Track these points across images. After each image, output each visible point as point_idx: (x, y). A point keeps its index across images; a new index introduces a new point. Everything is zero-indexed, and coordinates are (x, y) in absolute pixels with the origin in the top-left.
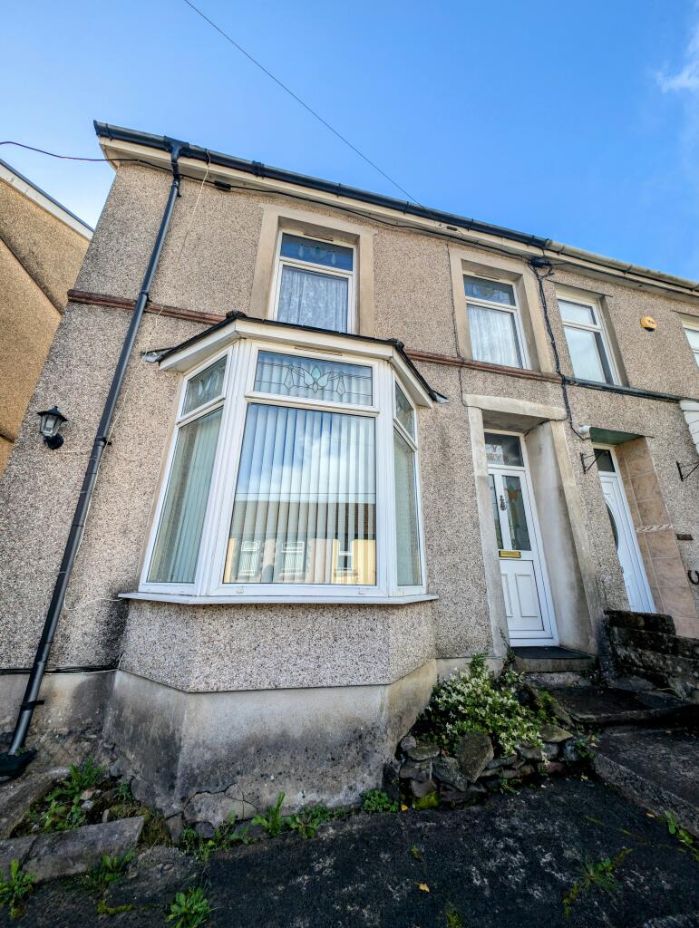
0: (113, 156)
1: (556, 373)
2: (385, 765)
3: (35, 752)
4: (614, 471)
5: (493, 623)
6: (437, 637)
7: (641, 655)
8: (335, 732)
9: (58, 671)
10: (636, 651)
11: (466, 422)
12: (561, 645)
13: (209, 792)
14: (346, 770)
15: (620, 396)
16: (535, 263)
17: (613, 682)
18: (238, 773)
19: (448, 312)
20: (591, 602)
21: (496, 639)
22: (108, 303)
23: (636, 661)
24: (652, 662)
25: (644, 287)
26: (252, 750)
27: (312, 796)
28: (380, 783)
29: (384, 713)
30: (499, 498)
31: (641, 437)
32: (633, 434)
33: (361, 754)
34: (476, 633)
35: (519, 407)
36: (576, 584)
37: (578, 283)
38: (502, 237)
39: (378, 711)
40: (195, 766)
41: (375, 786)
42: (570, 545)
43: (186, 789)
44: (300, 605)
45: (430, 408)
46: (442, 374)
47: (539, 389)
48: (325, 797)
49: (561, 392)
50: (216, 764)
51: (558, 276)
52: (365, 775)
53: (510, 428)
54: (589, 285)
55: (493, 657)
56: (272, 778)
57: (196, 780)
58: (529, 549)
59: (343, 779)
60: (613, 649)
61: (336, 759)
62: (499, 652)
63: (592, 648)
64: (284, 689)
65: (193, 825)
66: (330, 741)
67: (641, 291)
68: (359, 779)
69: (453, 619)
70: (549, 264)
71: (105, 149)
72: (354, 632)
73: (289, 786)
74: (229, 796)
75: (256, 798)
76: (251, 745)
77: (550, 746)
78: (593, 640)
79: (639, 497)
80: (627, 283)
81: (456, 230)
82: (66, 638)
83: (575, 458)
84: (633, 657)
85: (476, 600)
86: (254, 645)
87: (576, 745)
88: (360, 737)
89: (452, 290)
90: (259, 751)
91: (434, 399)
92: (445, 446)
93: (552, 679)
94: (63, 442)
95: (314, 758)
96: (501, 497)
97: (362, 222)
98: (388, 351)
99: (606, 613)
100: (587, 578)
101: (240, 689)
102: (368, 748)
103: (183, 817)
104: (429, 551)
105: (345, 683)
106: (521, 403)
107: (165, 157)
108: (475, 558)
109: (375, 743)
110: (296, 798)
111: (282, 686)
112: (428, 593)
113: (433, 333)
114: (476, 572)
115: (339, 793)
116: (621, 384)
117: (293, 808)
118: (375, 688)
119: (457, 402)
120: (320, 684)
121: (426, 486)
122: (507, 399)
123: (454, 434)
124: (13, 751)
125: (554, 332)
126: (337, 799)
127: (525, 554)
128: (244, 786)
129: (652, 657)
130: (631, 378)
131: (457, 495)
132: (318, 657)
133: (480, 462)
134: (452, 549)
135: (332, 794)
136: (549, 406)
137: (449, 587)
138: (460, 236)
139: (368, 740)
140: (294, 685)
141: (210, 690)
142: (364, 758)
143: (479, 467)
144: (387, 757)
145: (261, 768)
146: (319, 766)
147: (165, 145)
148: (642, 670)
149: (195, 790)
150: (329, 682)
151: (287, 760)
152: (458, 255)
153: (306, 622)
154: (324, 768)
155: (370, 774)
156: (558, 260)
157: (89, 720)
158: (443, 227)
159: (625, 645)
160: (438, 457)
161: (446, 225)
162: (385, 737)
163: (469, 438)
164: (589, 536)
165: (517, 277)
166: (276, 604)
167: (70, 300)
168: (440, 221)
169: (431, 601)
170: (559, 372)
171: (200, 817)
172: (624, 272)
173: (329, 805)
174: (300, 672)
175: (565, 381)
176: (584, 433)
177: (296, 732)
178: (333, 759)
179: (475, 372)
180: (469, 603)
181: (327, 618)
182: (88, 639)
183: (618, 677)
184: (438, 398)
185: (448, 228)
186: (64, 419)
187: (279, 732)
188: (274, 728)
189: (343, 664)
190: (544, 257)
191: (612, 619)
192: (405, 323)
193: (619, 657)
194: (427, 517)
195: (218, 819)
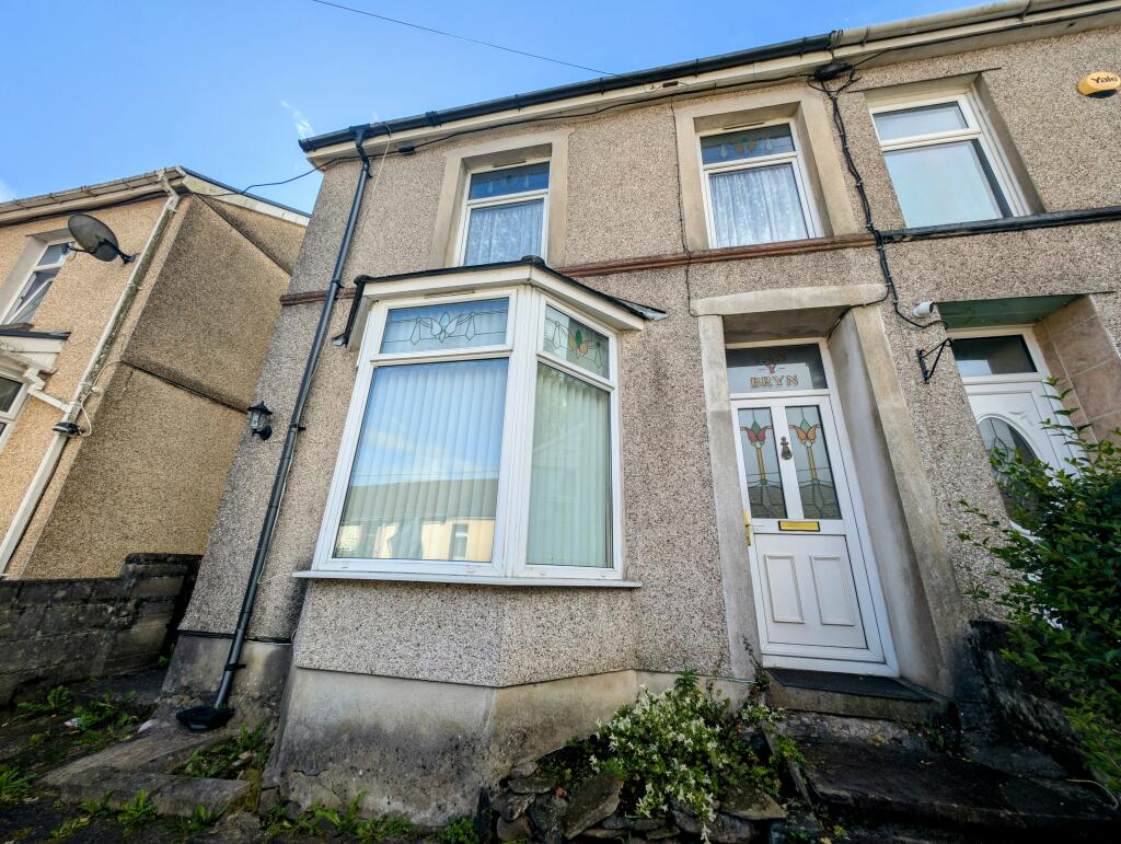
0: (319, 164)
1: (866, 231)
2: (482, 789)
3: (234, 710)
4: (1034, 369)
5: (732, 627)
6: (638, 639)
7: (1036, 707)
8: (428, 734)
9: (256, 640)
10: (1029, 699)
11: (696, 338)
12: (902, 677)
13: (303, 772)
14: (437, 784)
15: (1018, 235)
16: (820, 76)
17: (976, 751)
18: (331, 760)
19: (671, 196)
20: (939, 604)
21: (736, 652)
22: (308, 299)
23: (1031, 718)
24: (1057, 724)
25: (1080, 24)
26: (345, 737)
27: (397, 805)
28: (475, 810)
29: (488, 723)
30: (779, 441)
31: (1078, 298)
32: (1051, 296)
33: (455, 768)
34: (701, 640)
35: (790, 299)
36: (910, 572)
37: (916, 73)
38: (752, 62)
39: (481, 720)
40: (295, 743)
41: (467, 813)
42: (896, 505)
43: (286, 765)
44: (406, 583)
45: (639, 330)
46: (660, 281)
47: (830, 263)
48: (411, 810)
49: (875, 258)
50: (313, 744)
51: (870, 79)
52: (458, 796)
53: (794, 334)
54: (944, 67)
55: (730, 678)
56: (361, 773)
57: (294, 757)
58: (839, 516)
59: (432, 792)
60: (992, 692)
61: (428, 767)
62: (741, 670)
63: (944, 686)
64: (379, 676)
65: (285, 803)
66: (423, 745)
67: (1076, 33)
68: (450, 798)
69: (664, 617)
70: (850, 67)
71: (312, 161)
72: (462, 619)
73: (376, 787)
74: (319, 782)
75: (342, 791)
76: (345, 732)
77: (738, 824)
78: (944, 672)
79: (1092, 409)
80: (1038, 31)
81: (676, 84)
82: (263, 609)
83: (904, 362)
84: (1025, 711)
85: (702, 592)
86: (357, 625)
87: (787, 834)
88: (457, 747)
89: (677, 165)
90: (351, 740)
91: (644, 318)
92: (660, 377)
93: (846, 727)
94: (271, 432)
95: (403, 761)
96: (784, 439)
97: (554, 126)
98: (523, 273)
99: (974, 624)
100: (929, 562)
101: (339, 669)
102: (465, 763)
103: (278, 792)
104: (630, 523)
105: (443, 678)
106: (794, 292)
107: (351, 146)
108: (704, 530)
109: (474, 758)
110: (381, 802)
111: (377, 672)
112: (625, 579)
113: (648, 231)
114: (706, 550)
115: (426, 809)
116: (1029, 213)
117: (377, 813)
118: (481, 689)
119: (682, 314)
120: (416, 676)
121: (628, 436)
122: (768, 292)
123: (676, 360)
124: (216, 706)
125: (860, 169)
126: (421, 817)
127: (828, 525)
128: (333, 776)
129: (1055, 714)
130: (1046, 198)
131: (677, 442)
132: (418, 645)
133: (716, 391)
134: (666, 518)
135: (419, 808)
136: (849, 286)
137: (659, 572)
138: (684, 89)
139: (464, 753)
140: (390, 673)
141: (312, 666)
142: (458, 774)
143: (714, 399)
144: (486, 778)
145: (351, 759)
146: (409, 771)
147: (350, 135)
148: (1042, 737)
149: (293, 767)
150: (426, 675)
151: (376, 757)
152: (686, 115)
153: (409, 601)
154: (412, 775)
155: (464, 796)
156: (863, 54)
157: (274, 688)
158: (658, 88)
159: (1010, 687)
160: (648, 394)
161: (662, 83)
162: (486, 754)
163: (699, 361)
164: (934, 489)
165: (793, 109)
166: (381, 581)
167: (284, 305)
168: (650, 82)
169: (630, 589)
170: (871, 229)
171: (293, 796)
172: (1019, 16)
173: (413, 820)
174: (398, 659)
175: (881, 239)
176: (922, 317)
177: (390, 727)
178: (424, 768)
179: (712, 266)
180: (692, 593)
181: (432, 601)
182: (278, 612)
183: (991, 745)
184: (649, 314)
185: (665, 86)
186: (270, 413)
187: (373, 723)
188: (367, 717)
189: (446, 655)
190: (835, 61)
191: (984, 635)
192: (608, 229)
193: (1003, 707)
194: (628, 477)
195: (306, 804)
